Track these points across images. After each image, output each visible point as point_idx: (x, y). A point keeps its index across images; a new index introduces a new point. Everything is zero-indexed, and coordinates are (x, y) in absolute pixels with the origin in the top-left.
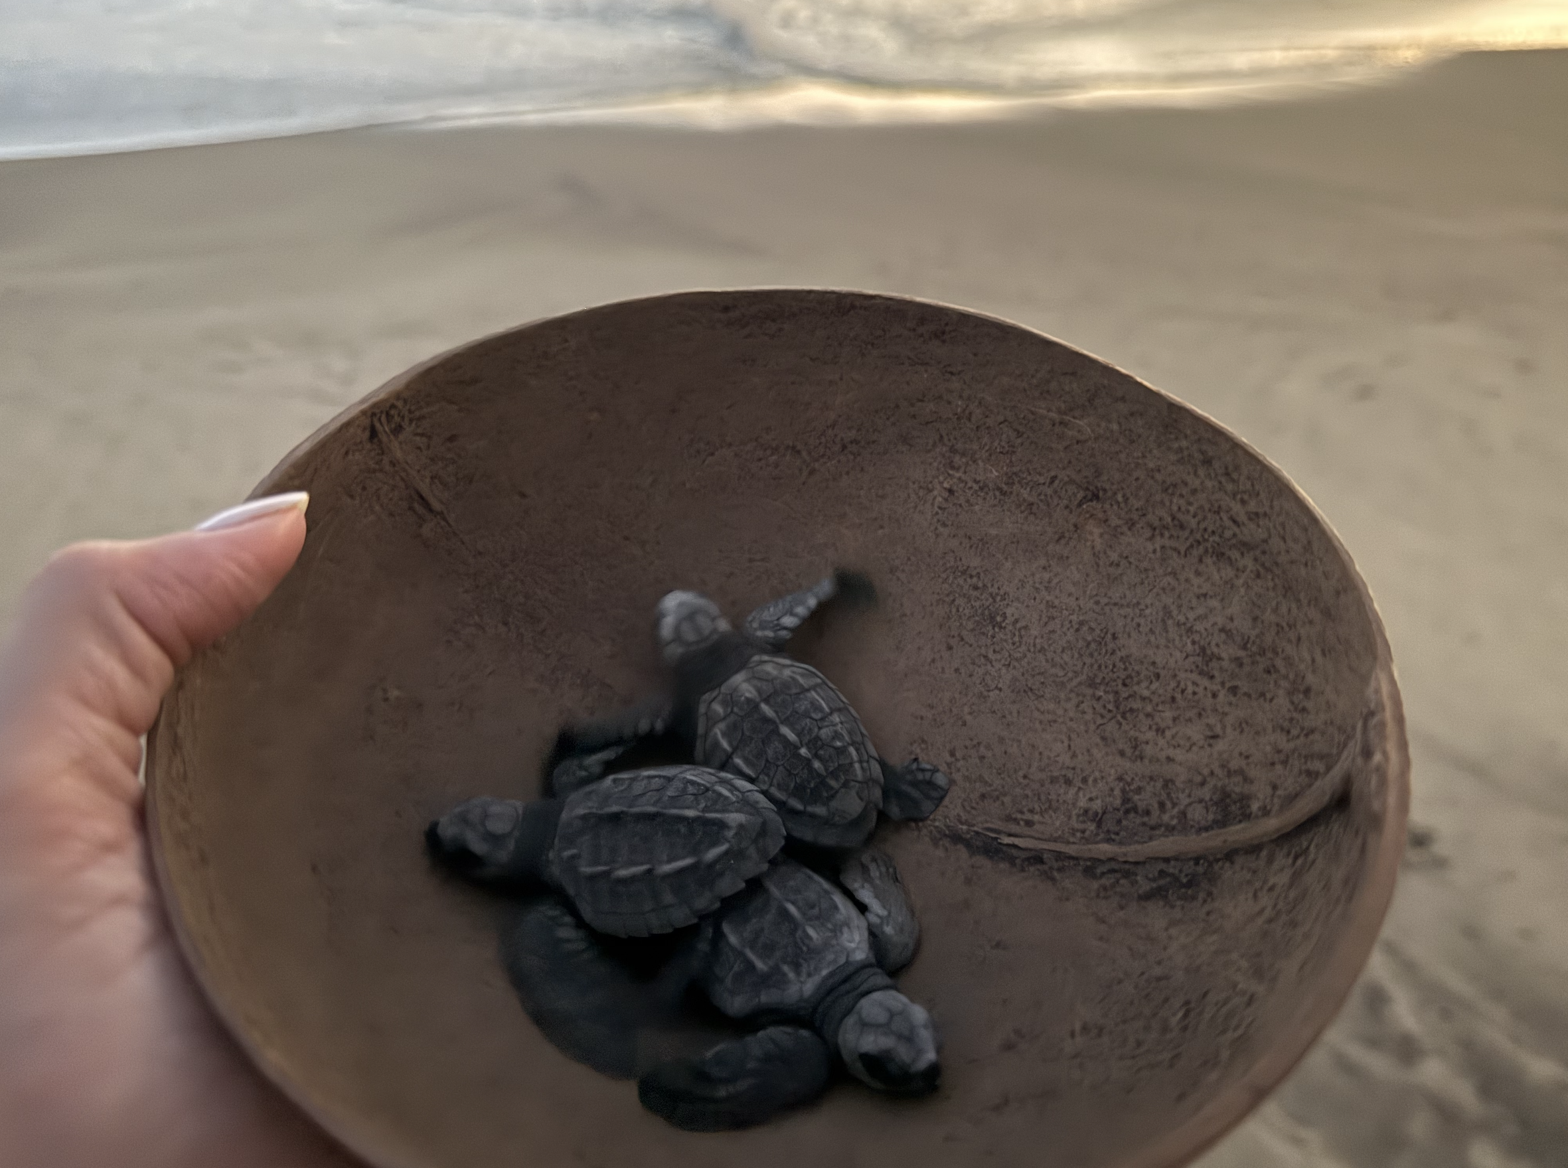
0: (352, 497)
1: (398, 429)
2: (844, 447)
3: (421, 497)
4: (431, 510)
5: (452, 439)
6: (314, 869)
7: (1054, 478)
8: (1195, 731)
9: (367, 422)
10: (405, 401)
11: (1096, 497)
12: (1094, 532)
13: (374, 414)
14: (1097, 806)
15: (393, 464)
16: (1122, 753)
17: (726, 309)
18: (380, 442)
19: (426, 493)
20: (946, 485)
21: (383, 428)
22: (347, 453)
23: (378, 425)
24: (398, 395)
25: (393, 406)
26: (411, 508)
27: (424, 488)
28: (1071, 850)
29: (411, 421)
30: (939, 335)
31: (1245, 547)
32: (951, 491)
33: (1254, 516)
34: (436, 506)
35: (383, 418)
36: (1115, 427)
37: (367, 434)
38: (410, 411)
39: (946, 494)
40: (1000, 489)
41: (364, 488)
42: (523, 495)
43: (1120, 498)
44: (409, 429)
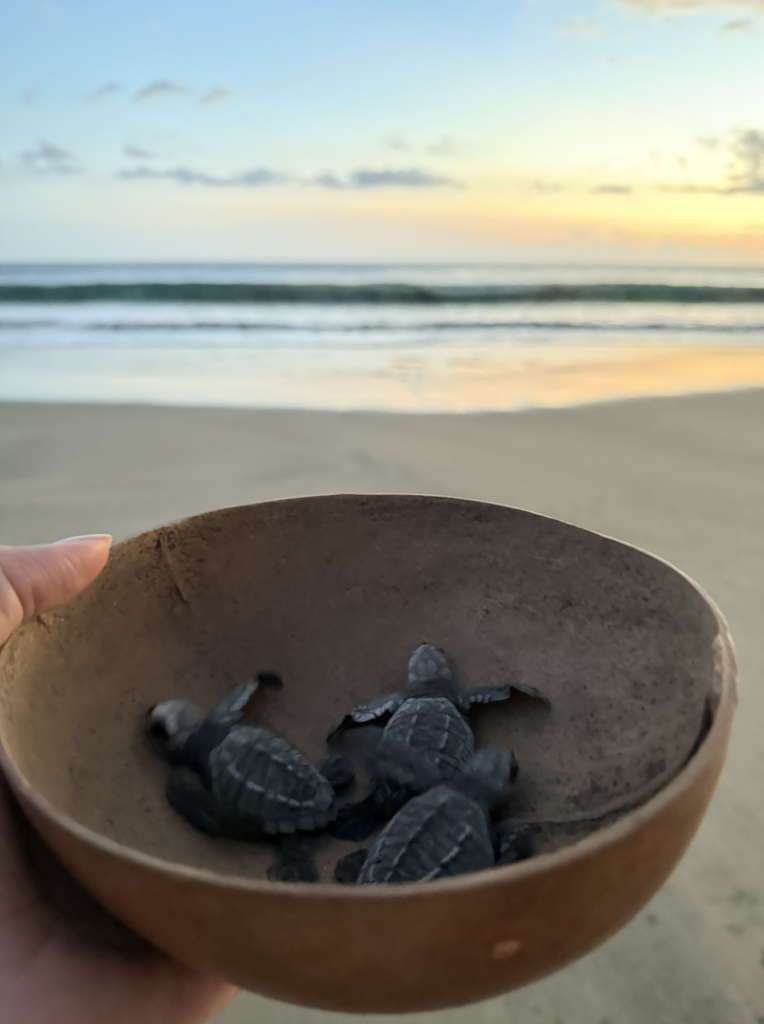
0: (139, 579)
1: (172, 547)
2: (426, 587)
3: (178, 590)
4: (181, 599)
5: (201, 561)
6: (71, 770)
7: (545, 597)
8: (633, 734)
9: (156, 537)
10: (180, 531)
11: (570, 604)
12: (571, 627)
13: (161, 534)
14: (576, 793)
15: (166, 566)
16: (591, 758)
17: (362, 504)
18: (161, 550)
19: (180, 588)
20: (485, 608)
21: (165, 544)
22: (141, 552)
23: (162, 541)
24: (176, 527)
25: (172, 532)
26: (171, 596)
27: (181, 584)
28: (559, 819)
29: (180, 544)
30: (479, 518)
31: (653, 612)
32: (487, 611)
33: (655, 592)
34: (185, 597)
35: (166, 538)
36: (577, 560)
37: (155, 544)
38: (181, 539)
39: (484, 613)
40: (515, 608)
41: (147, 576)
42: (235, 602)
43: (583, 602)
44: (178, 549)
